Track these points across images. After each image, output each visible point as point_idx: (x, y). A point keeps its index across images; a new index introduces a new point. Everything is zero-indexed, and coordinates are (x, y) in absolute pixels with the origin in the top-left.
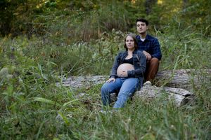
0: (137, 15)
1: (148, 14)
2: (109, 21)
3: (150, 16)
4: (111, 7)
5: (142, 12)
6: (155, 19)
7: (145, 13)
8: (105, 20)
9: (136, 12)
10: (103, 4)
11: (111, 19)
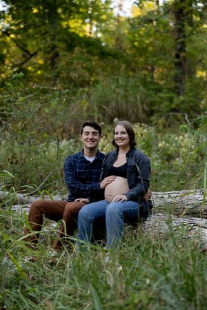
0: (162, 95)
1: (179, 94)
2: (113, 104)
3: (182, 98)
4: (117, 81)
5: (170, 90)
6: (190, 102)
7: (174, 91)
8: (107, 103)
9: (159, 90)
10: (105, 76)
11: (117, 101)
